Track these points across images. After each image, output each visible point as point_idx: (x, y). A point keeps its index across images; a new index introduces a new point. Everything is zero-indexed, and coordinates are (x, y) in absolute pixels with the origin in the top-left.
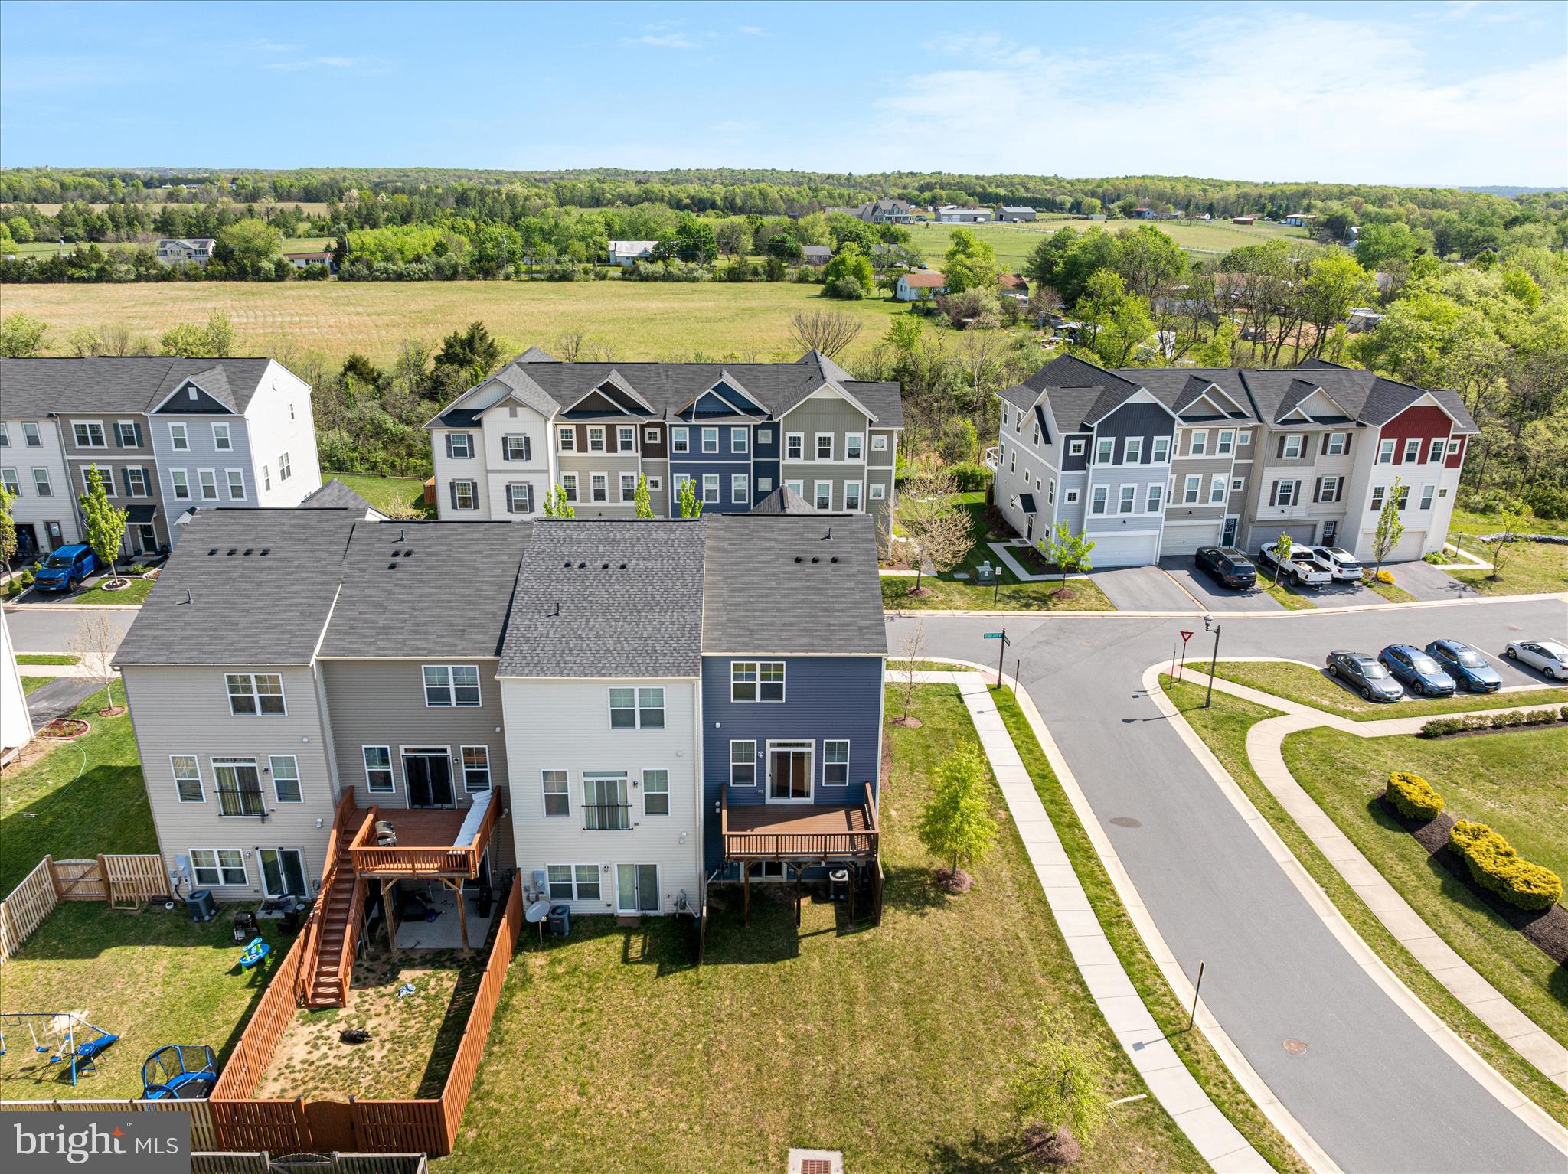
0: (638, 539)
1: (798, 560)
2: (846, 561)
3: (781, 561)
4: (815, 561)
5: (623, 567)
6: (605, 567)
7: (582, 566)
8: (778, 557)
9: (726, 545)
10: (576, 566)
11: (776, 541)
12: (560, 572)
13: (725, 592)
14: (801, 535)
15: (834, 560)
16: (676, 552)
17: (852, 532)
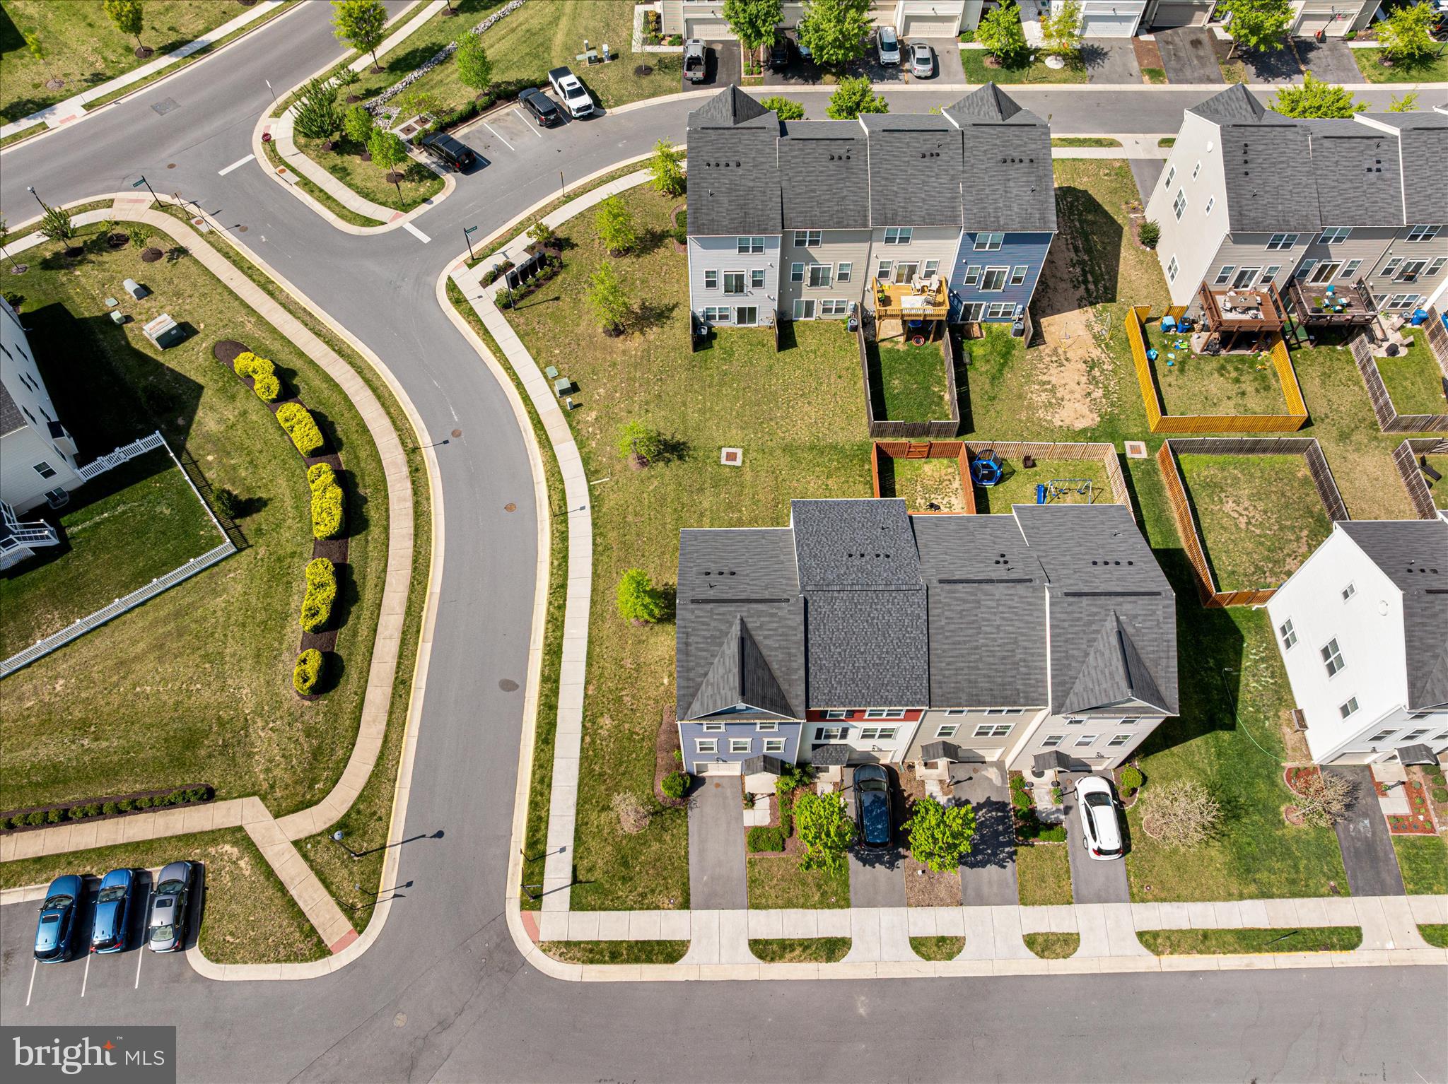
0: (845, 573)
1: (733, 574)
2: (700, 574)
3: (745, 573)
4: (721, 573)
5: (850, 556)
6: (862, 555)
7: (878, 556)
8: (747, 575)
9: (784, 581)
10: (882, 556)
11: (748, 584)
12: (892, 552)
13: (782, 557)
14: (730, 588)
15: (709, 574)
16: (818, 565)
17: (693, 590)
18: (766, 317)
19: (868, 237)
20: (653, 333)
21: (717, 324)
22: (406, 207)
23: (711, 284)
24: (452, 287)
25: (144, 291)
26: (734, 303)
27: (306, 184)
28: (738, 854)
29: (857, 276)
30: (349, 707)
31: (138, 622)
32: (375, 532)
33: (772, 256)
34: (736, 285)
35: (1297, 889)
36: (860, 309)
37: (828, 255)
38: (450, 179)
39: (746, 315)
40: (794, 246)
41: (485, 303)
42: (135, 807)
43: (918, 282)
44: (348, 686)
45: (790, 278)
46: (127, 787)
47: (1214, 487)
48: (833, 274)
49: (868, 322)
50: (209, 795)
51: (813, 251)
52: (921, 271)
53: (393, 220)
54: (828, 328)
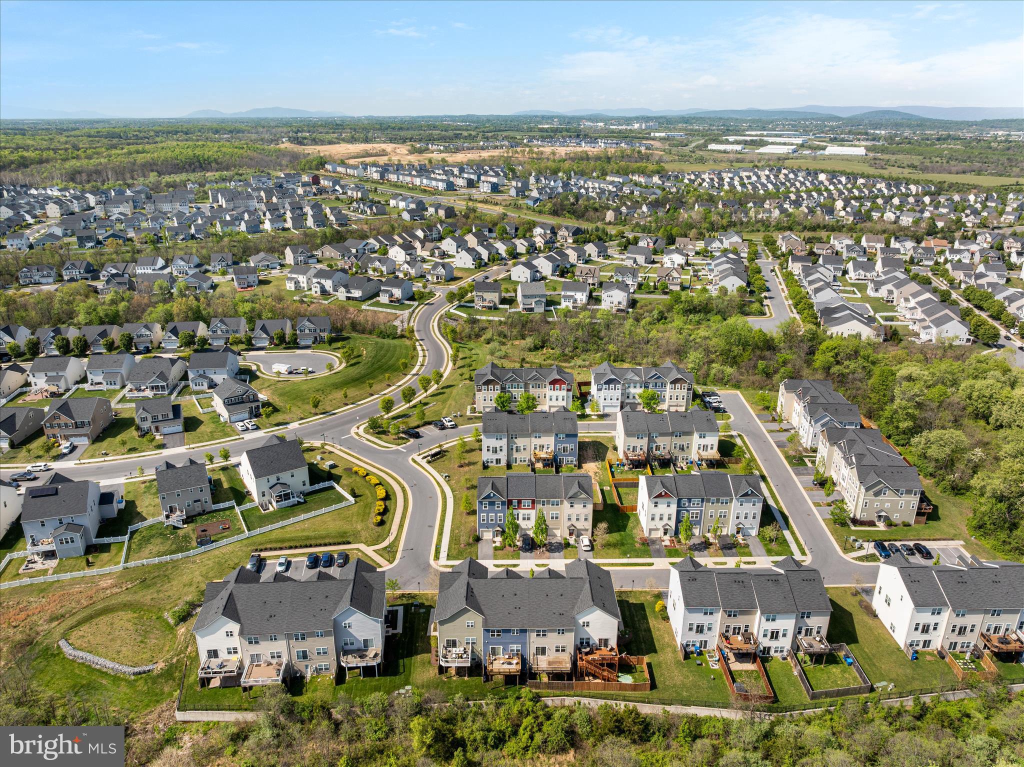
18: (504, 463)
19: (529, 436)
20: (471, 467)
21: (490, 464)
22: (399, 445)
23: (488, 450)
24: (413, 460)
25: (322, 459)
26: (495, 457)
27: (368, 440)
28: (491, 551)
29: (528, 449)
30: (387, 529)
31: (327, 516)
32: (393, 501)
33: (505, 440)
34: (495, 451)
35: (637, 557)
36: (530, 460)
37: (520, 442)
38: (412, 440)
39: (498, 461)
40: (511, 438)
41: (424, 463)
42: (330, 544)
43: (545, 450)
44: (387, 526)
45: (510, 450)
46: (327, 541)
47: (626, 494)
48: (522, 448)
49: (532, 464)
50: (349, 543)
51: (516, 440)
52: (546, 447)
53: (394, 447)
54: (522, 466)
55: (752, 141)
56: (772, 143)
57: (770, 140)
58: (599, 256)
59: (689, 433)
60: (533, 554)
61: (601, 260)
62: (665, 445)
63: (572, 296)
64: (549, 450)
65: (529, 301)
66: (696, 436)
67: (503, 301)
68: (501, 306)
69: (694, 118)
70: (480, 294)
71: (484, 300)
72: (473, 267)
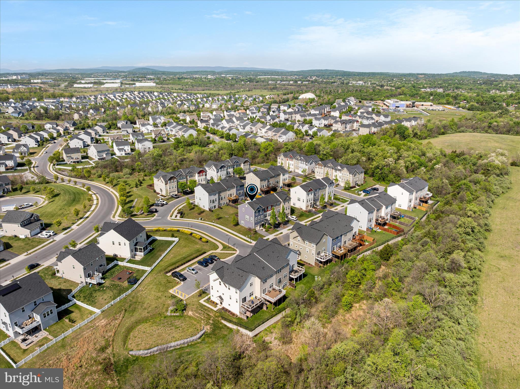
19: (226, 190)
21: (212, 209)
24: (172, 219)
26: (213, 205)
28: (266, 233)
29: (226, 197)
30: (211, 243)
34: (213, 202)
36: (227, 203)
37: (223, 195)
38: (156, 213)
41: (179, 218)
42: (198, 256)
50: (205, 253)
52: (232, 194)
53: (152, 218)
54: (224, 206)
55: (95, 82)
56: (107, 83)
57: (105, 81)
58: (103, 133)
59: (279, 175)
60: (281, 228)
61: (105, 134)
62: (272, 182)
63: (123, 149)
64: (234, 196)
65: (102, 154)
66: (281, 175)
67: (83, 158)
68: (83, 160)
69: (46, 73)
70: (70, 155)
71: (73, 158)
72: (37, 146)
